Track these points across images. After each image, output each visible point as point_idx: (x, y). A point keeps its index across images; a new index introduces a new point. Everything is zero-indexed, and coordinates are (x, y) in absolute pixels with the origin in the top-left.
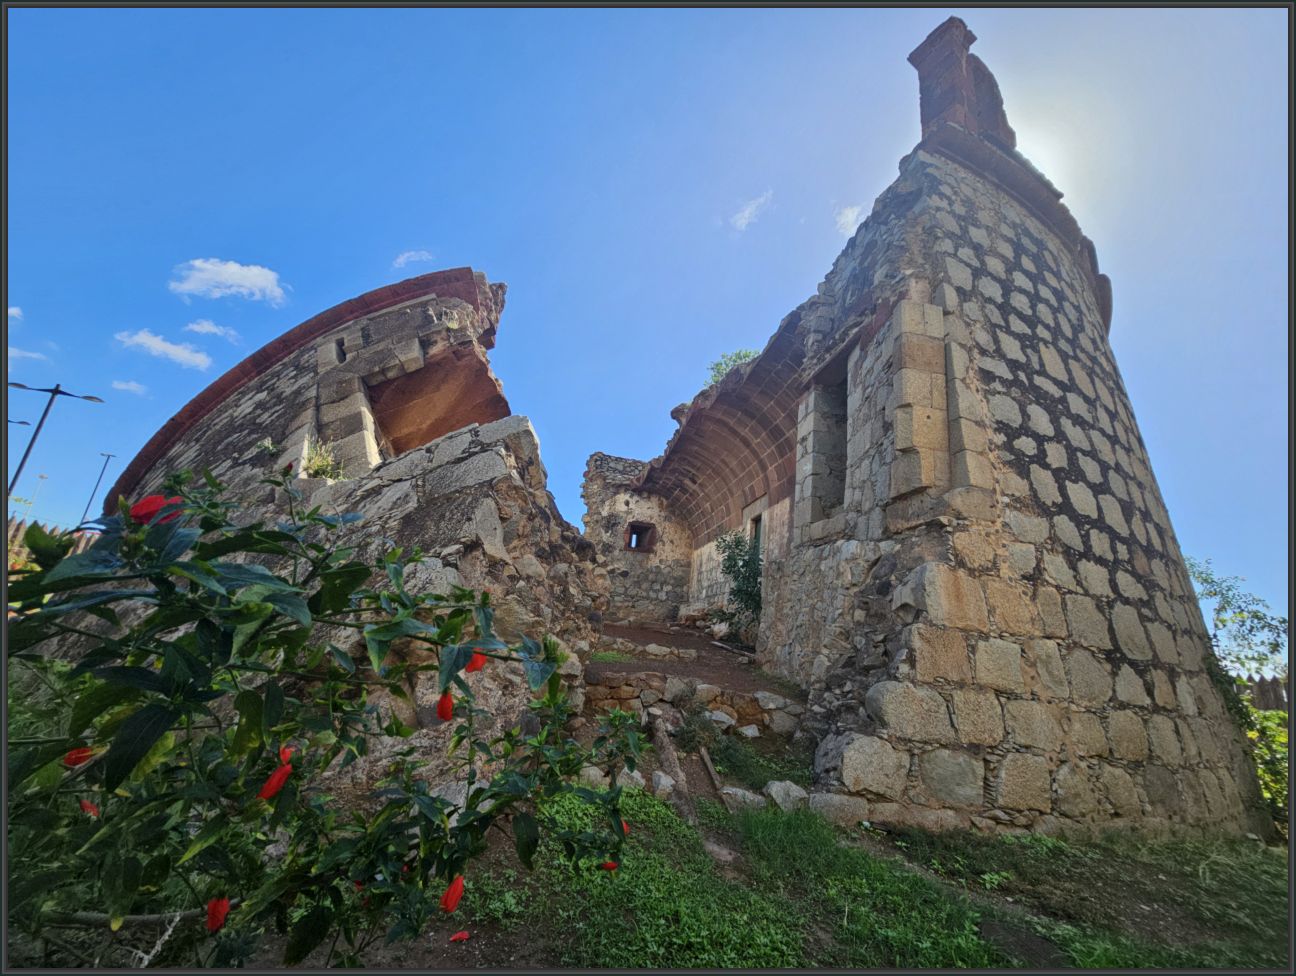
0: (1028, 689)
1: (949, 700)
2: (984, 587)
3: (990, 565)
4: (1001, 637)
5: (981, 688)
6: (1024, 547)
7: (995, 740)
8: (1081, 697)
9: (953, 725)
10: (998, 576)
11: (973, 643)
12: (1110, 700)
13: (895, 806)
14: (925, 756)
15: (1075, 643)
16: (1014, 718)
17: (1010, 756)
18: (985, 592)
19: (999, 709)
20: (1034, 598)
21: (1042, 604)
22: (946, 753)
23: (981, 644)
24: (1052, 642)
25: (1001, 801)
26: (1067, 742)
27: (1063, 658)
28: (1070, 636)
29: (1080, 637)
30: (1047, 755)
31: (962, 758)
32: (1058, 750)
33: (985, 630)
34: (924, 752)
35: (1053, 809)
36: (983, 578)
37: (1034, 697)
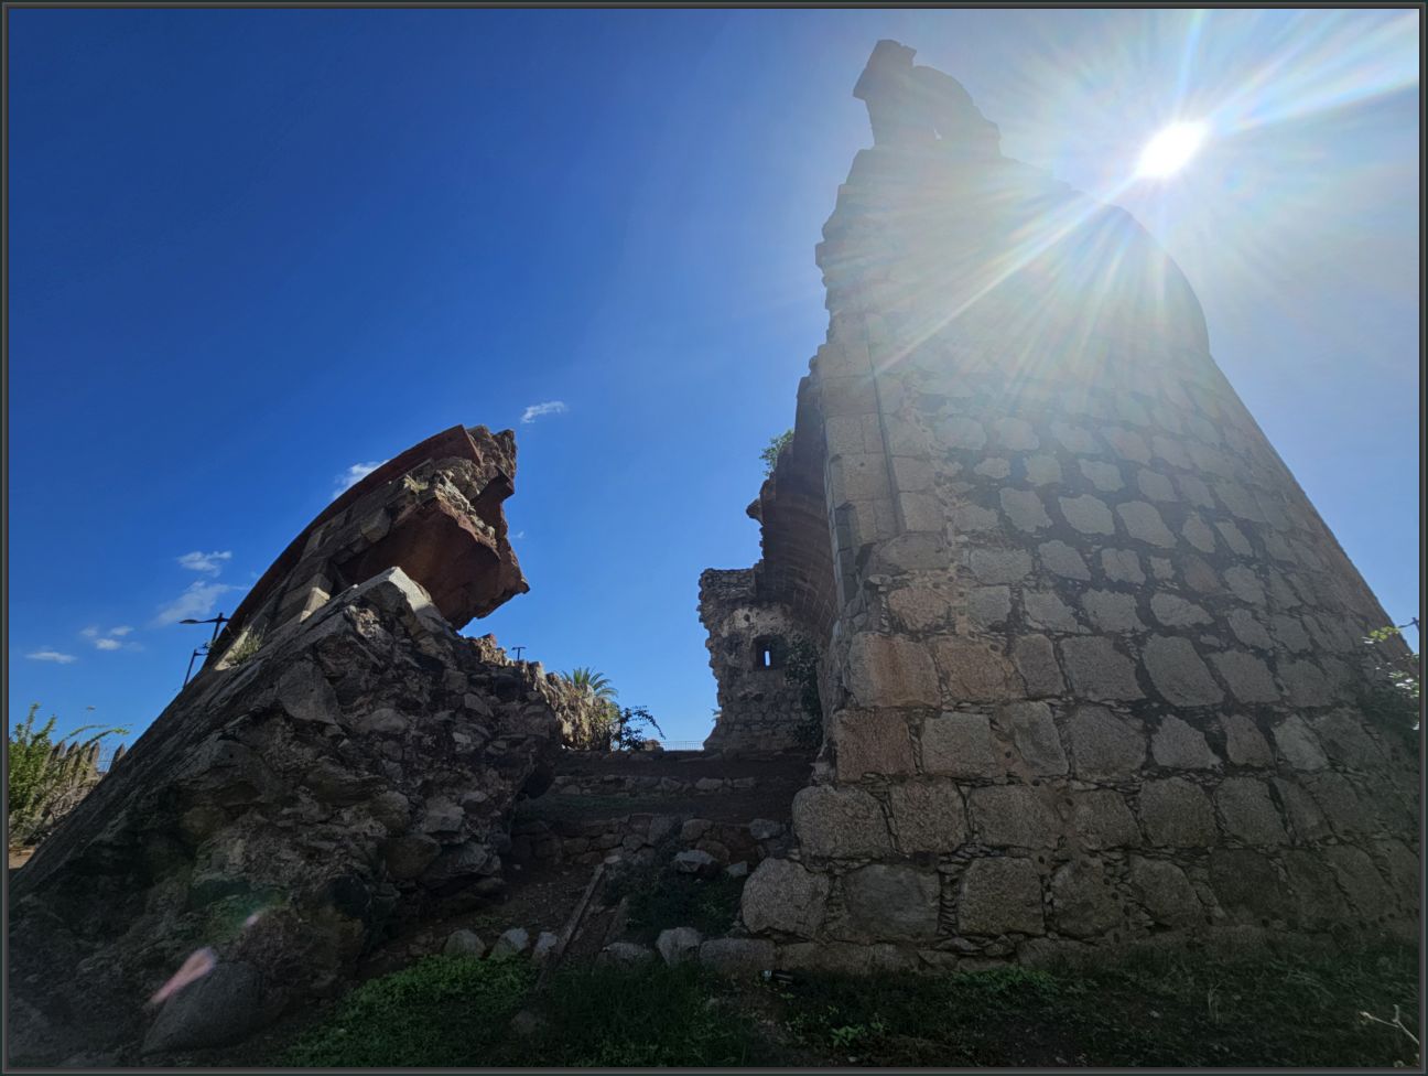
0: (1002, 771)
1: (884, 799)
2: (933, 651)
3: (942, 622)
4: (958, 708)
5: (930, 778)
6: (993, 591)
7: (951, 844)
8: (1090, 770)
9: (890, 832)
10: (954, 633)
11: (918, 722)
12: (1143, 768)
13: (811, 946)
14: (851, 878)
15: (1078, 700)
16: (983, 811)
17: (976, 863)
18: (933, 656)
19: (959, 804)
20: (1007, 652)
21: (1021, 659)
22: (881, 869)
23: (929, 722)
24: (1041, 703)
25: (963, 925)
26: (1068, 834)
27: (1059, 722)
28: (1070, 690)
29: (1086, 690)
30: (1035, 857)
31: (903, 874)
32: (1054, 845)
33: (934, 704)
34: (849, 871)
35: (1048, 929)
36: (931, 640)
37: (1012, 779)
